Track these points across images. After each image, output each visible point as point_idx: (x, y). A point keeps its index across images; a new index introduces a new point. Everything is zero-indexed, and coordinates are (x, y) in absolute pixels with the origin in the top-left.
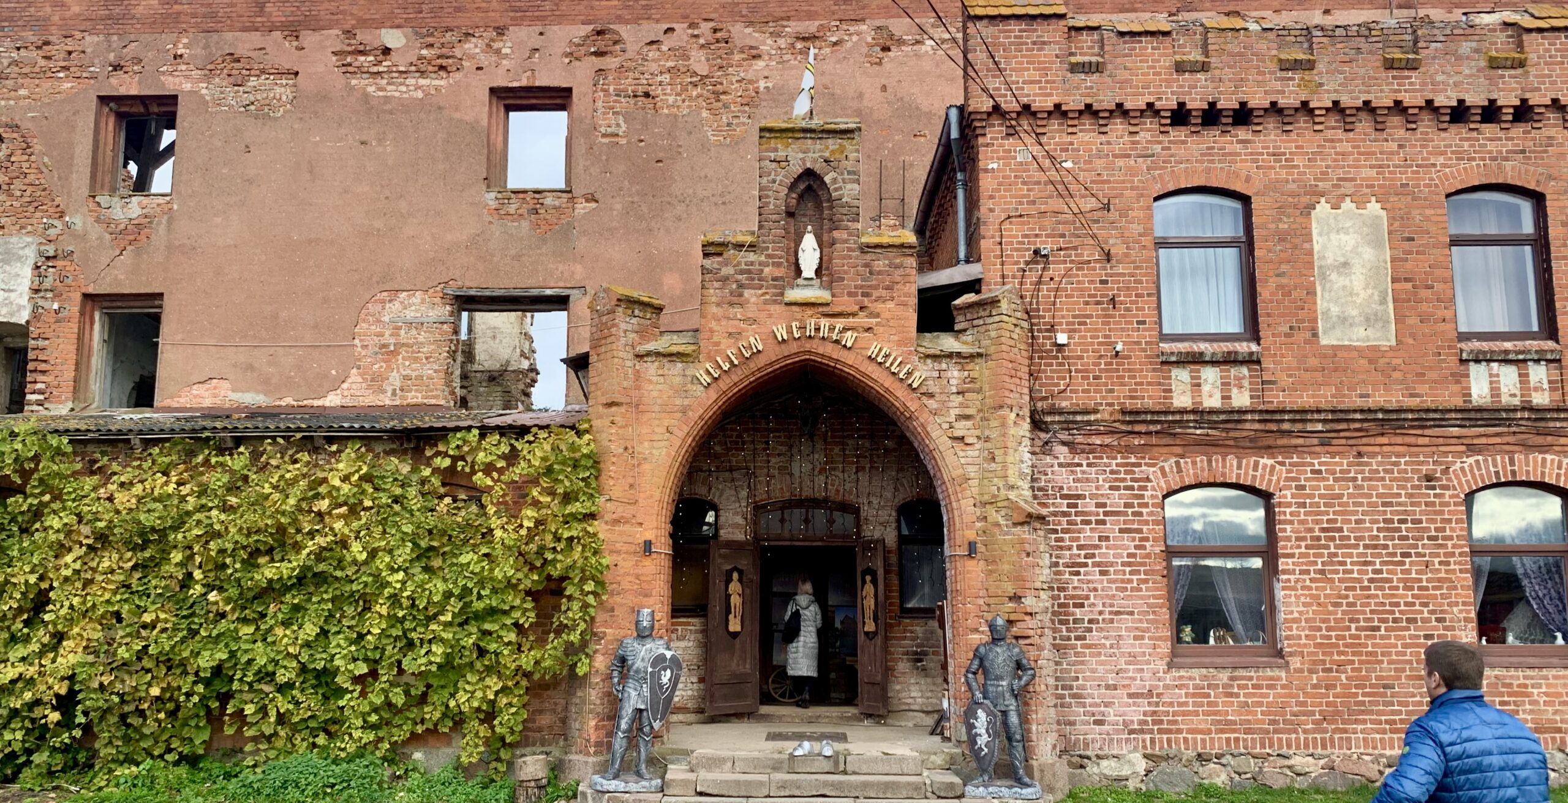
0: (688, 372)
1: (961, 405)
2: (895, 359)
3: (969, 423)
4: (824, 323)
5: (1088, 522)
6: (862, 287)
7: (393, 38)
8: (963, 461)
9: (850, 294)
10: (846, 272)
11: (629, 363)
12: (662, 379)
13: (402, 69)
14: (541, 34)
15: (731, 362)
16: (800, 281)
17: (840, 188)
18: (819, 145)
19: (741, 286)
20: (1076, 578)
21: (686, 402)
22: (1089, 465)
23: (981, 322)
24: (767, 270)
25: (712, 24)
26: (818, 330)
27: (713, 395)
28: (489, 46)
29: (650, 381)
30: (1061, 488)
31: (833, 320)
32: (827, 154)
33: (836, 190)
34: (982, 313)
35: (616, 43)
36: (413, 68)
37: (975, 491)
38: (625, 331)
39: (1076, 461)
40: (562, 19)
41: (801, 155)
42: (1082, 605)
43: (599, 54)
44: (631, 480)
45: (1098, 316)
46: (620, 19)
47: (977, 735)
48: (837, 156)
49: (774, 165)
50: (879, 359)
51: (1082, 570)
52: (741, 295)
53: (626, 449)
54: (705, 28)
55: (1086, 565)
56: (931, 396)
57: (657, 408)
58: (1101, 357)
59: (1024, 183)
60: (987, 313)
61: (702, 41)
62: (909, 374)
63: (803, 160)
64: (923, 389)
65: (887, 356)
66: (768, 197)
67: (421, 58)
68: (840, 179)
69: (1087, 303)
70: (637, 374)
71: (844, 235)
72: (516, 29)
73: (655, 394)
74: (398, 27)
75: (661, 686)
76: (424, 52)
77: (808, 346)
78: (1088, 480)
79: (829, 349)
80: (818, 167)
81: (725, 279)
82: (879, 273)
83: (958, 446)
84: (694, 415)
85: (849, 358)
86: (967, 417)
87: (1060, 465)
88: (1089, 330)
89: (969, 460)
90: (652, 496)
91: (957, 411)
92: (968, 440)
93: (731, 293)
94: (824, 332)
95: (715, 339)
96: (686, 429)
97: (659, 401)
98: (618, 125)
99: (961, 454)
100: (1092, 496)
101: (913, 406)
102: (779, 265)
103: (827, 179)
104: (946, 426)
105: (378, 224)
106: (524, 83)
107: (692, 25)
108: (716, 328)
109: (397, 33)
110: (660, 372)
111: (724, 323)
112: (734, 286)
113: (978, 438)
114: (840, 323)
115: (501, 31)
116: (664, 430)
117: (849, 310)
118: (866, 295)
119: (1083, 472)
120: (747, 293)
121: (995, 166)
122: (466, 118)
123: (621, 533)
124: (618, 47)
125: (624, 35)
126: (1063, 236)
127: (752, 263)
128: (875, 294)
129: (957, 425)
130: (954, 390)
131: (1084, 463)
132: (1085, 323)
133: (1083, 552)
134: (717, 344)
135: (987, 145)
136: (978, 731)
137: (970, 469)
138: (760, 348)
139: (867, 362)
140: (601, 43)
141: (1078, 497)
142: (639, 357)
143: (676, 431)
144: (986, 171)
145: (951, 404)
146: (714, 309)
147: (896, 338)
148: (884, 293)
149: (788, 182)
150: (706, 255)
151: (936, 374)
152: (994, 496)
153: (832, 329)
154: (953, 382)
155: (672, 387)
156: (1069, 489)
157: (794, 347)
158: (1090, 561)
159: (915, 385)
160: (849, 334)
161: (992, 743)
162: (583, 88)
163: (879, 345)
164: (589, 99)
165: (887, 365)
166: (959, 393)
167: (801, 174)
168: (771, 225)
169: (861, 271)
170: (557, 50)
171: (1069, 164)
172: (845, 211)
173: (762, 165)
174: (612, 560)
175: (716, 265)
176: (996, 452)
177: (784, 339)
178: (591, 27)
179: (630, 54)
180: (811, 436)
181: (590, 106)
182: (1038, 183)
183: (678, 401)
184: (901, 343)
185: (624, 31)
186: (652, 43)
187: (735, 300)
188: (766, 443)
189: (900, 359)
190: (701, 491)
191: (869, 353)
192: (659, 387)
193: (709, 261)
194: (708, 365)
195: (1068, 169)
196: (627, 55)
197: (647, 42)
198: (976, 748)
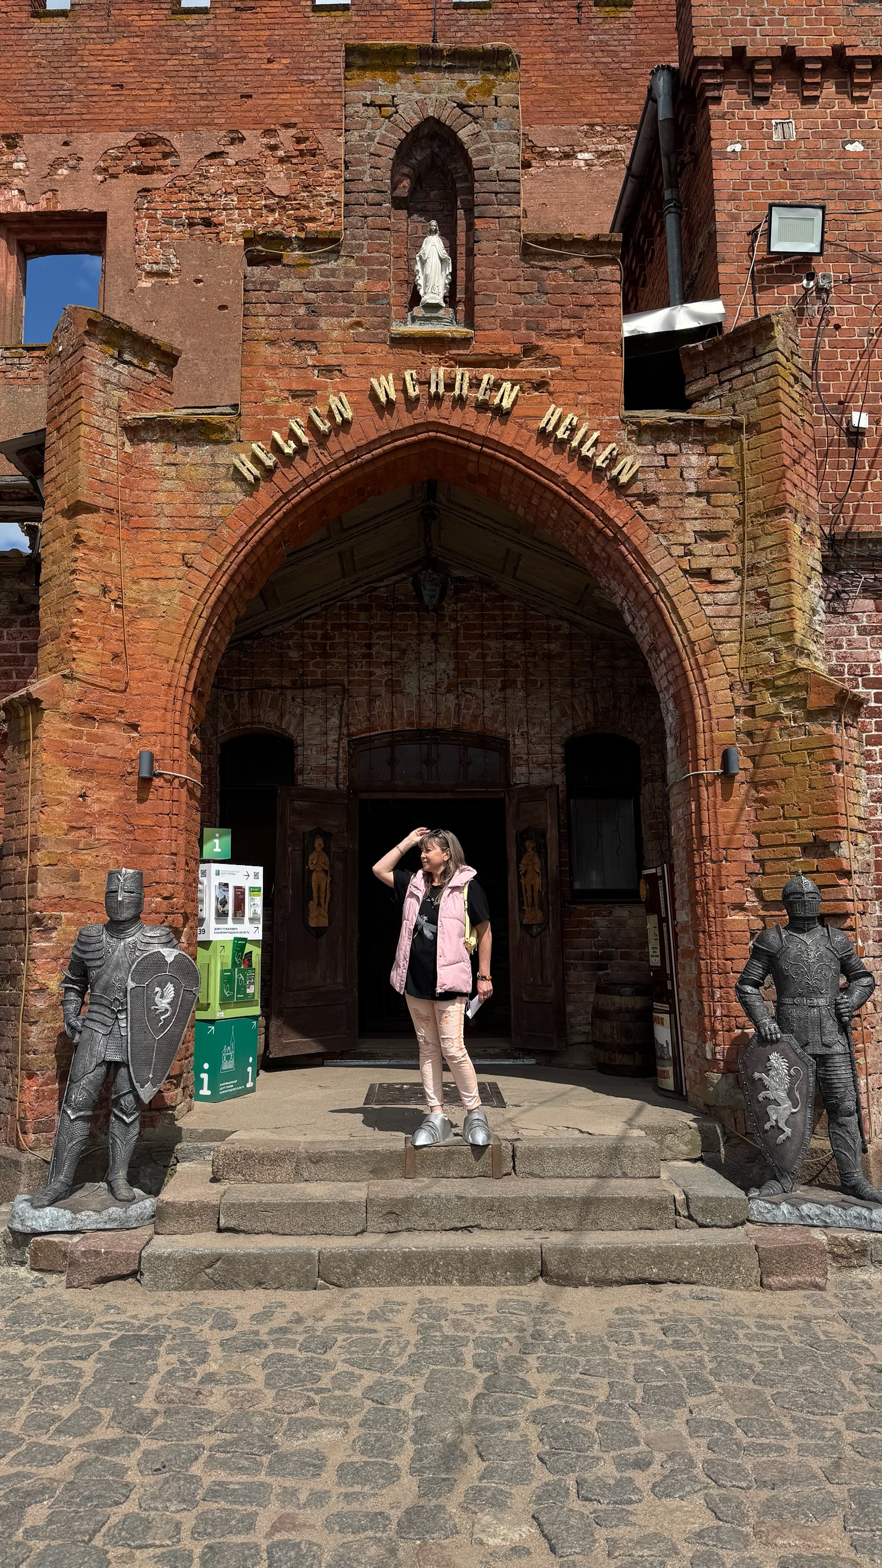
0: (220, 460)
1: (704, 516)
2: (587, 436)
3: (719, 546)
6: (526, 313)
8: (709, 611)
9: (505, 325)
10: (498, 289)
11: (110, 439)
12: (172, 472)
14: (66, 144)
15: (297, 440)
17: (487, 149)
18: (448, 80)
19: (314, 311)
21: (216, 512)
23: (737, 371)
24: (360, 284)
25: (293, 132)
26: (450, 386)
27: (265, 496)
29: (154, 476)
31: (476, 371)
32: (462, 95)
33: (479, 152)
34: (738, 357)
35: (166, 156)
37: (733, 662)
38: (106, 382)
40: (91, 123)
41: (416, 96)
43: (143, 170)
44: (116, 646)
46: (172, 126)
47: (768, 1101)
48: (479, 98)
49: (372, 111)
50: (560, 434)
52: (313, 327)
53: (105, 590)
54: (285, 136)
56: (650, 499)
57: (163, 522)
59: (785, 175)
60: (747, 354)
61: (281, 153)
62: (613, 460)
63: (422, 104)
64: (637, 488)
65: (573, 429)
66: (360, 162)
68: (484, 134)
70: (128, 464)
71: (495, 225)
72: (32, 137)
73: (162, 497)
75: (153, 1016)
77: (432, 414)
79: (468, 419)
80: (448, 115)
81: (285, 301)
83: (701, 585)
84: (229, 535)
85: (508, 435)
86: (714, 536)
89: (722, 610)
90: (155, 676)
91: (698, 526)
92: (719, 575)
93: (297, 323)
94: (462, 388)
95: (270, 401)
96: (216, 559)
97: (168, 510)
98: (168, 262)
99: (707, 599)
101: (618, 513)
102: (381, 276)
103: (463, 134)
104: (678, 551)
106: (43, 206)
107: (268, 132)
108: (269, 383)
110: (170, 458)
111: (284, 372)
112: (302, 311)
113: (737, 570)
114: (488, 376)
115: (12, 140)
116: (177, 560)
117: (504, 349)
118: (537, 327)
120: (324, 323)
121: (738, 148)
123: (93, 738)
124: (168, 161)
125: (177, 145)
127: (333, 272)
128: (551, 325)
129: (698, 549)
130: (692, 488)
134: (271, 410)
135: (723, 116)
136: (771, 1095)
137: (723, 623)
138: (349, 414)
139: (538, 441)
140: (149, 157)
142: (132, 431)
143: (198, 561)
144: (724, 156)
145: (687, 513)
146: (268, 354)
147: (588, 400)
148: (566, 324)
149: (396, 138)
150: (253, 260)
151: (658, 462)
152: (770, 668)
153: (475, 384)
154: (691, 474)
155: (189, 485)
157: (408, 416)
159: (624, 479)
160: (507, 385)
161: (799, 1118)
162: (121, 213)
163: (559, 411)
164: (129, 227)
165: (575, 443)
166: (699, 494)
167: (418, 127)
168: (367, 210)
169: (524, 285)
170: (87, 165)
171: (857, 147)
172: (495, 186)
173: (350, 110)
174: (77, 785)
175: (269, 277)
176: (771, 591)
177: (389, 401)
178: (133, 135)
179: (184, 170)
180: (435, 636)
181: (131, 236)
182: (808, 176)
183: (203, 511)
184: (595, 408)
185: (177, 140)
186: (214, 155)
187: (303, 334)
188: (369, 646)
189: (596, 435)
190: (269, 718)
191: (542, 425)
192: (167, 484)
193: (257, 270)
194: (254, 446)
195: (857, 155)
196: (180, 171)
197: (207, 153)
198: (767, 1126)
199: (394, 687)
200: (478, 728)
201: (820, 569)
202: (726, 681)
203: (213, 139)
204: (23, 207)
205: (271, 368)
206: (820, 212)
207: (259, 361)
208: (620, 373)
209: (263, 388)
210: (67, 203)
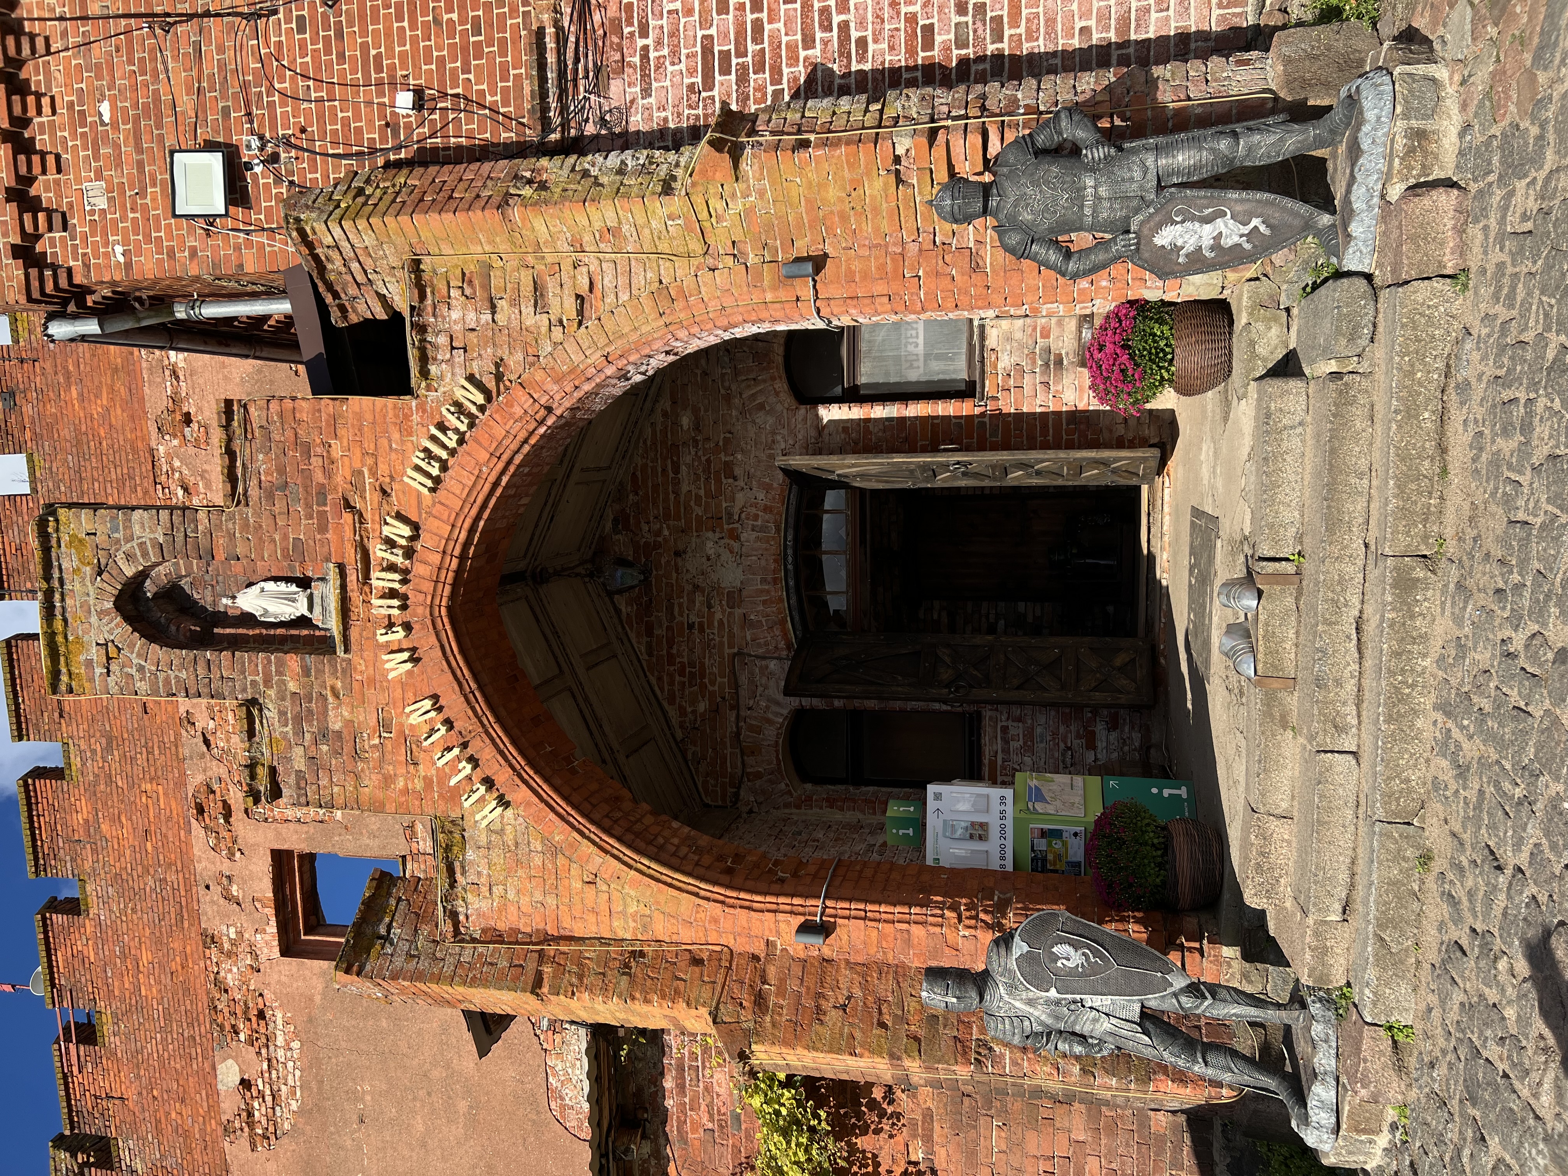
0: (483, 841)
1: (515, 303)
2: (433, 438)
3: (550, 285)
4: (381, 580)
5: (758, 26)
6: (307, 506)
7: (228, 1075)
8: (624, 297)
9: (323, 528)
10: (285, 537)
12: (498, 889)
13: (265, 1066)
14: (208, 887)
15: (458, 759)
17: (142, 545)
18: (74, 585)
19: (323, 734)
20: (871, 47)
21: (537, 845)
22: (644, 32)
23: (355, 266)
24: (292, 686)
26: (391, 593)
27: (522, 793)
28: (229, 955)
29: (502, 909)
30: (691, 88)
31: (374, 561)
32: (88, 571)
33: (145, 554)
34: (338, 264)
35: (211, 791)
36: (264, 1051)
39: (637, 60)
40: (186, 863)
41: (94, 619)
42: (929, 30)
43: (227, 813)
45: (364, 33)
46: (181, 783)
47: (1216, 246)
48: (90, 552)
49: (114, 667)
50: (434, 470)
51: (855, 34)
52: (339, 734)
55: (844, 27)
56: (499, 365)
57: (551, 901)
58: (437, 21)
59: (142, 193)
60: (335, 255)
62: (459, 410)
63: (101, 614)
65: (429, 456)
66: (167, 681)
67: (251, 1042)
68: (126, 547)
69: (341, 56)
72: (203, 919)
73: (524, 901)
74: (214, 1068)
75: (1090, 970)
76: (242, 1037)
77: (418, 613)
78: (674, 34)
79: (425, 572)
80: (111, 587)
81: (315, 765)
82: (281, 471)
83: (596, 307)
84: (561, 834)
86: (538, 288)
87: (646, 92)
88: (390, 49)
89: (622, 281)
90: (715, 919)
91: (528, 309)
92: (583, 285)
93: (337, 753)
94: (392, 580)
95: (419, 785)
96: (587, 847)
97: (538, 896)
99: (610, 299)
100: (705, 23)
101: (519, 404)
102: (280, 664)
103: (128, 570)
104: (557, 332)
105: (462, 1106)
106: (270, 912)
108: (400, 784)
109: (221, 1068)
110: (485, 890)
111: (390, 769)
112: (323, 747)
113: (577, 265)
114: (378, 552)
115: (210, 940)
116: (590, 891)
118: (322, 495)
119: (659, 43)
120: (336, 725)
121: (119, 249)
122: (320, 987)
123: (781, 992)
124: (215, 787)
125: (200, 778)
126: (226, 112)
127: (282, 713)
128: (319, 477)
129: (555, 313)
130: (487, 317)
131: (641, 42)
132: (378, 57)
133: (819, 35)
134: (428, 784)
135: (87, 266)
136: (1207, 242)
137: (639, 280)
138: (427, 704)
139: (441, 494)
140: (214, 808)
141: (707, 51)
143: (591, 868)
144: (128, 265)
145: (515, 323)
146: (371, 781)
147: (396, 436)
148: (316, 462)
149: (140, 643)
151: (459, 355)
152: (688, 228)
153: (390, 567)
154: (471, 319)
155: (509, 872)
156: (692, 72)
157: (427, 642)
158: (836, 19)
159: (480, 398)
160: (387, 531)
161: (1239, 208)
162: (271, 835)
163: (410, 472)
164: (283, 828)
165: (444, 455)
166: (493, 308)
167: (127, 619)
168: (215, 675)
169: (278, 508)
170: (226, 867)
171: (105, 108)
172: (180, 538)
173: (114, 690)
174: (833, 1016)
175: (292, 780)
176: (597, 225)
177: (411, 659)
178: (193, 821)
179: (223, 771)
180: (678, 554)
181: (291, 826)
182: (140, 165)
183: (538, 860)
184: (405, 427)
185: (195, 780)
186: (207, 742)
187: (348, 748)
188: (691, 626)
189: (434, 431)
190: (770, 734)
191: (425, 491)
192: (511, 895)
193: (285, 791)
194: (467, 804)
195: (113, 108)
196: (225, 776)
197: (205, 749)
198: (1247, 246)
199: (735, 598)
201: (572, 159)
202: (705, 276)
203: (192, 743)
204: (272, 928)
205: (388, 780)
206: (177, 156)
207: (380, 795)
208: (367, 400)
209: (406, 791)
210: (265, 888)
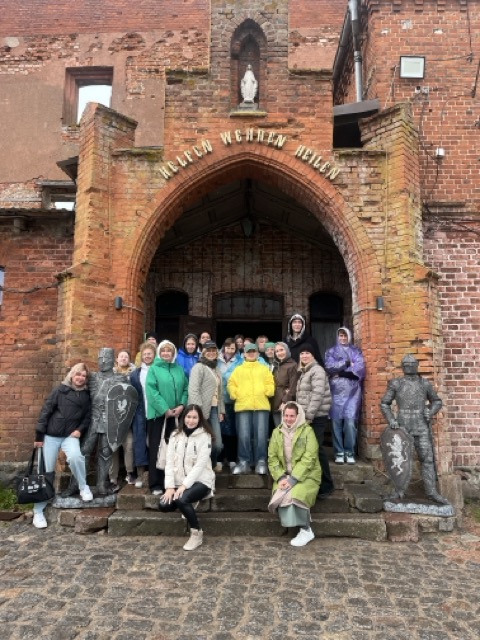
0: (153, 169)
1: (368, 194)
2: (316, 158)
3: (375, 208)
5: (463, 289)
6: (289, 105)
7: (12, 42)
9: (281, 110)
10: (277, 94)
11: (106, 160)
12: (132, 174)
13: (16, 58)
14: (96, 38)
15: (188, 161)
16: (242, 105)
17: (273, 32)
20: (454, 331)
21: (152, 191)
22: (463, 246)
23: (383, 130)
24: (216, 93)
26: (255, 137)
27: (173, 187)
28: (67, 46)
29: (124, 176)
30: (441, 264)
31: (268, 130)
32: (263, 9)
33: (270, 34)
34: (384, 123)
35: (139, 42)
36: (23, 58)
37: (381, 259)
38: (104, 136)
39: (452, 243)
40: (110, 29)
41: (243, 10)
42: (459, 352)
43: (130, 49)
44: (105, 251)
45: (466, 138)
46: (143, 29)
47: (393, 456)
48: (271, 10)
50: (304, 157)
51: (459, 325)
52: (196, 111)
53: (102, 226)
54: (191, 33)
55: (461, 321)
56: (345, 186)
57: (128, 196)
58: (469, 167)
59: (408, 44)
60: (389, 122)
61: (189, 41)
62: (328, 169)
63: (245, 13)
64: (339, 181)
65: (310, 156)
68: (273, 26)
69: (457, 128)
70: (114, 171)
71: (276, 66)
72: (82, 35)
73: (128, 186)
74: (15, 36)
75: (117, 413)
76: (30, 49)
77: (248, 149)
78: (461, 257)
79: (264, 151)
80: (256, 18)
81: (184, 100)
83: (367, 224)
84: (157, 202)
85: (280, 157)
86: (373, 203)
87: (441, 246)
88: (459, 148)
89: (376, 235)
90: (123, 264)
91: (366, 198)
92: (373, 220)
93: (188, 110)
94: (260, 138)
95: (176, 144)
96: (151, 212)
97: (130, 191)
98: (140, 87)
99: (369, 230)
100: (465, 270)
101: (330, 192)
103: (263, 26)
104: (357, 209)
106: (86, 64)
107: (184, 32)
108: (176, 136)
109: (16, 39)
110: (132, 168)
111: (182, 131)
112: (191, 104)
113: (383, 218)
114: (272, 132)
115: (73, 37)
116: (133, 213)
117: (280, 121)
118: (293, 111)
119: (458, 252)
120: (200, 110)
121: (386, 32)
123: (95, 291)
124: (141, 44)
125: (145, 38)
126: (438, 80)
129: (365, 209)
130: (363, 181)
131: (458, 245)
132: (456, 143)
133: (459, 312)
134: (177, 147)
135: (380, 18)
136: (394, 453)
138: (210, 149)
139: (294, 160)
140: (132, 42)
141: (455, 270)
142: (115, 157)
143: (143, 214)
144: (380, 35)
145: (361, 193)
146: (175, 123)
147: (317, 142)
148: (307, 109)
150: (170, 82)
151: (348, 170)
152: (397, 261)
153: (266, 137)
154: (362, 175)
155: (140, 180)
156: (448, 263)
157: (237, 151)
158: (465, 319)
159: (332, 177)
160: (280, 137)
161: (407, 465)
162: (120, 67)
163: (304, 147)
164: (123, 73)
165: (311, 161)
166: (366, 184)
167: (242, 25)
168: (220, 60)
169: (289, 93)
170: (106, 47)
171: (440, 32)
172: (276, 49)
173: (214, 16)
174: (87, 312)
175: (177, 90)
176: (398, 227)
177: (228, 143)
178: (125, 33)
179: (147, 48)
181: (124, 77)
182: (417, 44)
183: (145, 191)
184: (321, 146)
185: (144, 36)
186: (160, 42)
187: (191, 115)
189: (320, 158)
191: (296, 153)
192: (130, 180)
193: (172, 87)
194: (169, 163)
195: (440, 36)
198: (392, 467)
199: (233, 272)
200: (270, 290)
201: (421, 218)
202: (377, 268)
204: (78, 65)
205: (177, 129)
206: (422, 60)
207: (171, 127)
209: (173, 138)
210: (96, 63)
